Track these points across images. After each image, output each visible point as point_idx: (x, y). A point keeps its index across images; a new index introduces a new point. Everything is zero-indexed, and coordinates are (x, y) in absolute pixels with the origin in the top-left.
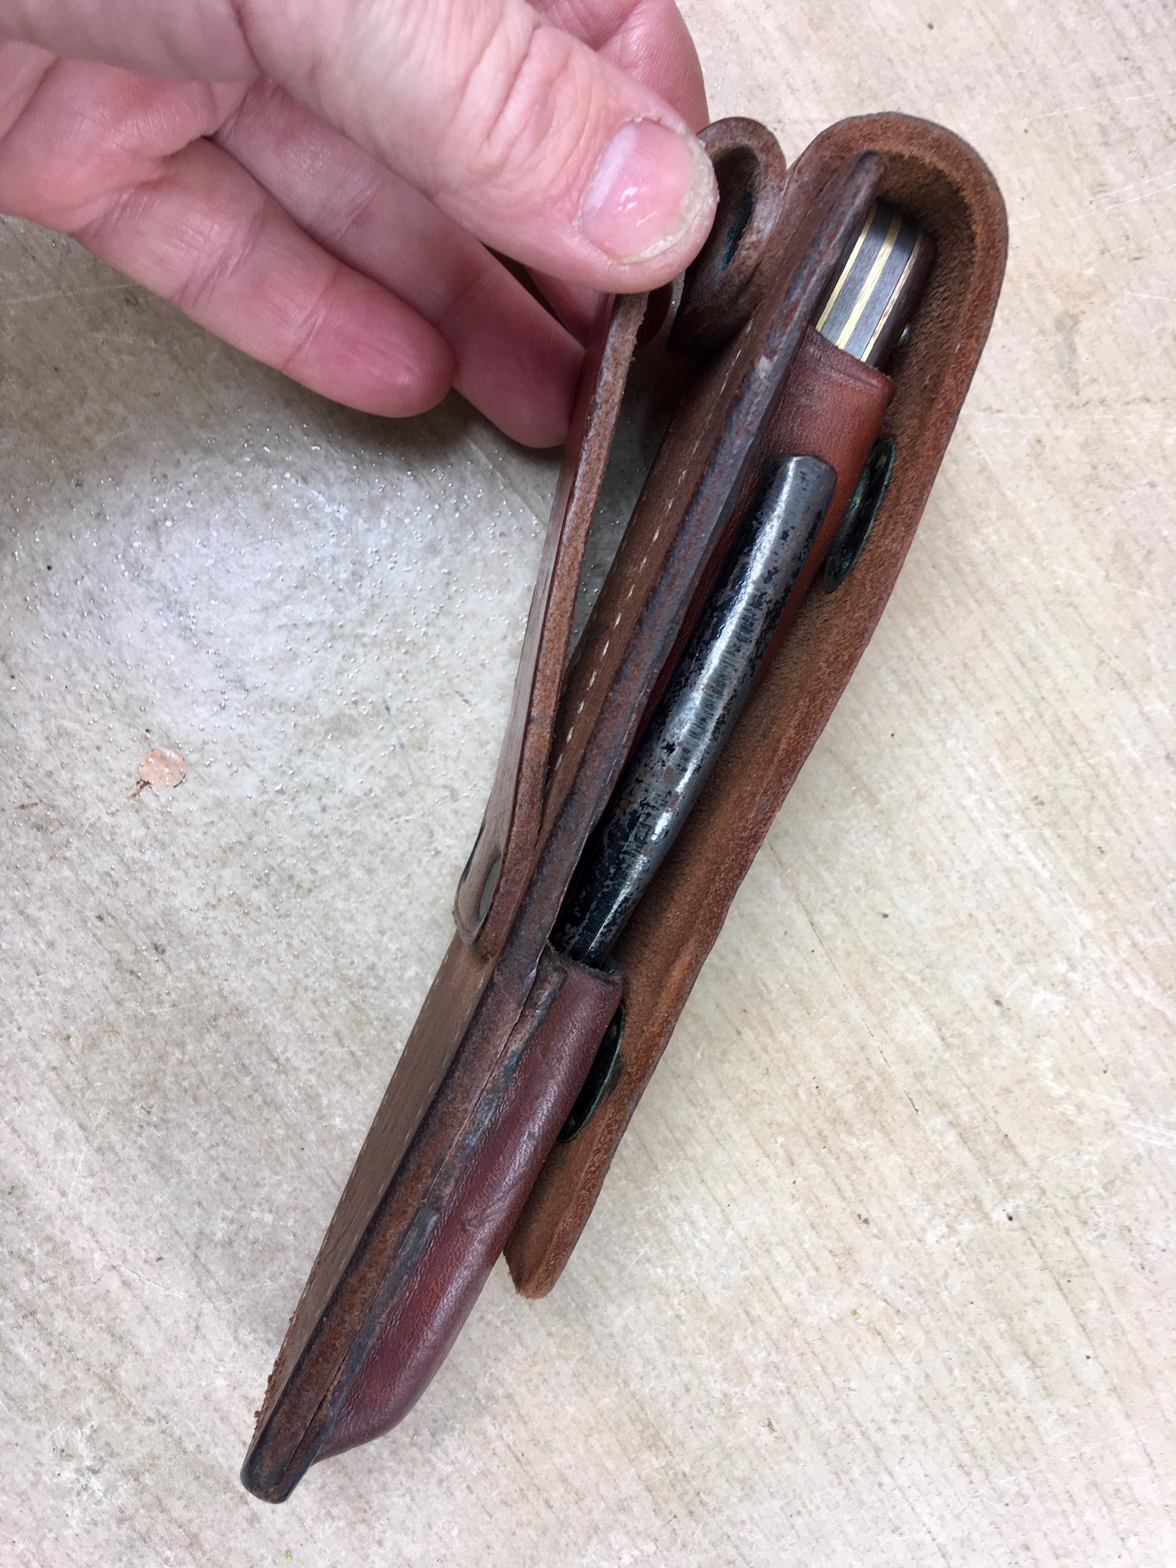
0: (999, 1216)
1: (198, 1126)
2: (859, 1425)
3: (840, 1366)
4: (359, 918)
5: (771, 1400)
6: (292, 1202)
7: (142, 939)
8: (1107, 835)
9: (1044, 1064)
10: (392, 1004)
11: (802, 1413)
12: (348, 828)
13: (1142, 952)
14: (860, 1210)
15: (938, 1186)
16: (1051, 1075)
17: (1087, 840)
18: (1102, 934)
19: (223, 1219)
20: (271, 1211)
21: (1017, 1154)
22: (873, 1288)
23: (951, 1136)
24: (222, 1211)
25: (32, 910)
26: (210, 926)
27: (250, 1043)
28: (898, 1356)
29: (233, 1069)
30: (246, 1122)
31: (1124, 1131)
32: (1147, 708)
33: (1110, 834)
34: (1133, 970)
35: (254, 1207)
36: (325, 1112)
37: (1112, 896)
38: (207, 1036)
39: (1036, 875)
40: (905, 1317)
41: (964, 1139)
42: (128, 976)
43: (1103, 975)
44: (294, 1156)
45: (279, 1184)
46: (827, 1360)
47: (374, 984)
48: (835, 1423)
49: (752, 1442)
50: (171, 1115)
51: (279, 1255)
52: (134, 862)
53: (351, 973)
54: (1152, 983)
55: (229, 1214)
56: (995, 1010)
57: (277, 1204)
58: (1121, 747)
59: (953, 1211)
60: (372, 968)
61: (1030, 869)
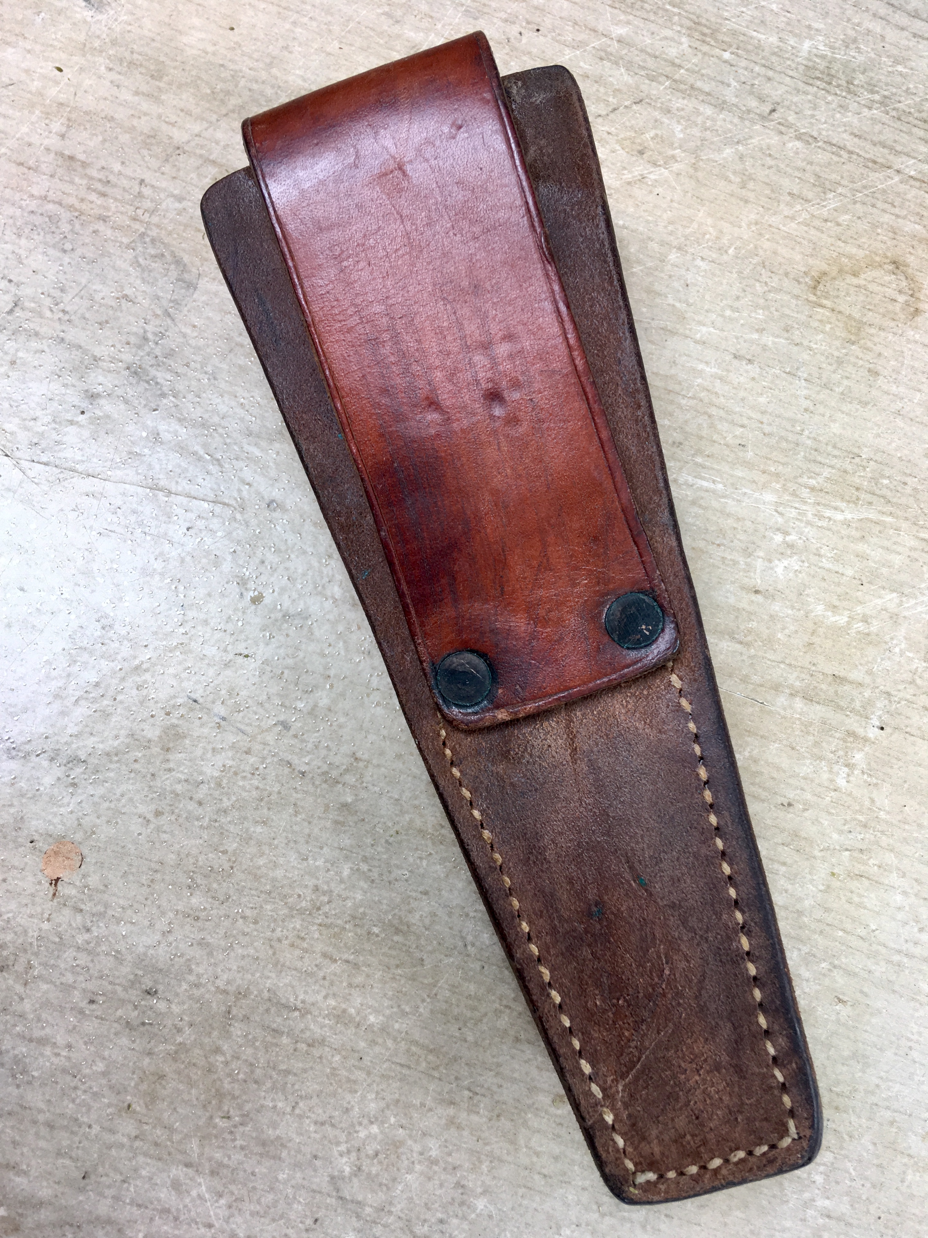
0: (873, 733)
1: (273, 1100)
2: (899, 952)
3: (854, 920)
4: (281, 860)
5: (827, 982)
6: (382, 1104)
7: (134, 995)
8: (737, 433)
9: (819, 609)
10: (349, 904)
11: (855, 975)
12: (226, 803)
13: (821, 490)
14: (780, 800)
15: (816, 744)
16: (830, 613)
17: (727, 445)
18: (786, 497)
19: (341, 1155)
20: (372, 1123)
21: (851, 683)
22: (832, 847)
23: (799, 704)
24: (335, 1150)
25: (37, 1033)
26: (177, 948)
27: (267, 1011)
28: (886, 882)
29: (269, 1038)
30: (305, 1071)
31: (906, 614)
32: (698, 336)
33: (739, 431)
34: (825, 505)
35: (357, 1128)
36: (357, 1019)
37: (773, 469)
38: (232, 1029)
39: (714, 492)
40: (869, 850)
41: (808, 699)
42: (142, 1029)
43: (809, 523)
44: (360, 1069)
45: (363, 1098)
46: (841, 921)
47: (326, 899)
48: (882, 963)
49: (838, 1021)
50: (248, 1107)
51: (400, 1150)
52: (88, 943)
53: (304, 904)
54: (843, 505)
55: (343, 1148)
56: (759, 598)
57: (372, 1113)
58: (701, 372)
59: (841, 753)
60: (316, 889)
61: (707, 491)
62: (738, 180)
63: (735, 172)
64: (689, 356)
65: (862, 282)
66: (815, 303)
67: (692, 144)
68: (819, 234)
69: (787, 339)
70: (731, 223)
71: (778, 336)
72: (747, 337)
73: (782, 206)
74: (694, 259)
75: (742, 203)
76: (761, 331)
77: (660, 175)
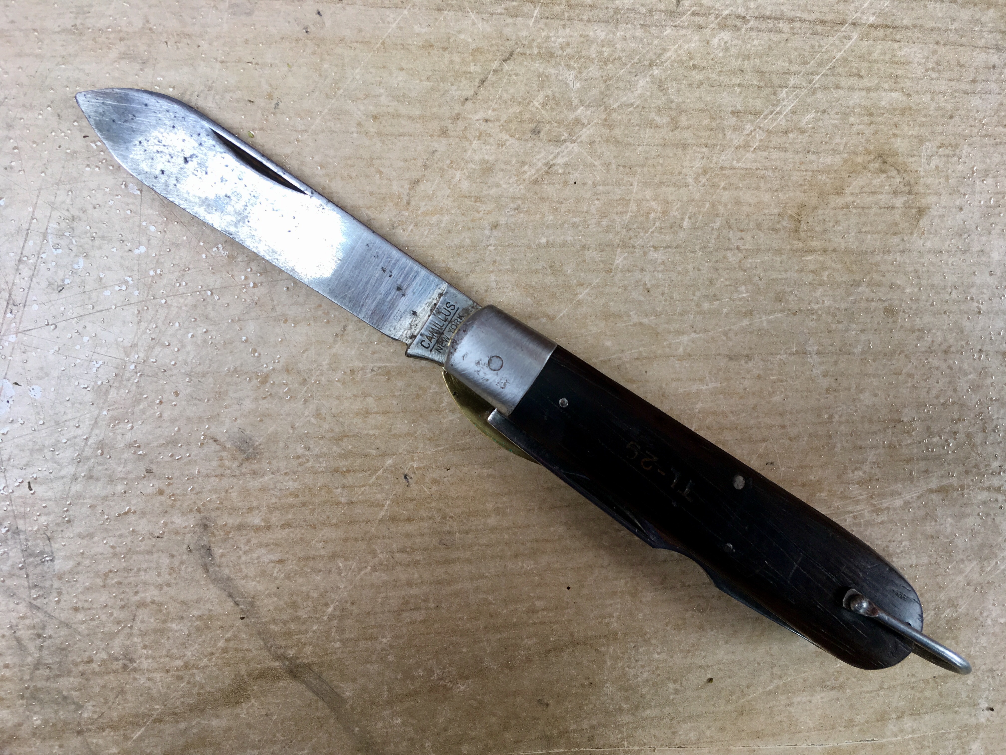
62: (666, 120)
63: (659, 110)
64: (678, 380)
65: (850, 199)
66: (801, 250)
67: (595, 91)
68: (782, 155)
69: (782, 311)
70: (675, 185)
71: (772, 312)
72: (736, 328)
73: (729, 134)
74: (645, 254)
75: (680, 152)
76: (750, 313)
77: (570, 153)
